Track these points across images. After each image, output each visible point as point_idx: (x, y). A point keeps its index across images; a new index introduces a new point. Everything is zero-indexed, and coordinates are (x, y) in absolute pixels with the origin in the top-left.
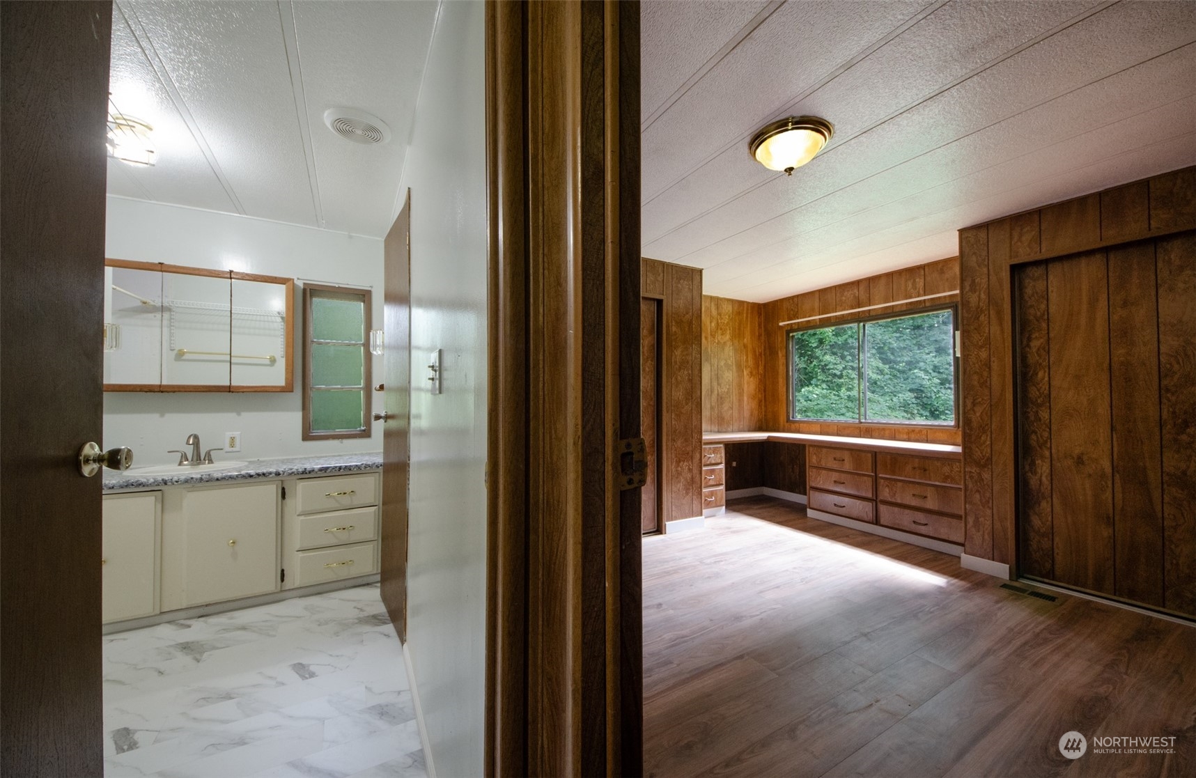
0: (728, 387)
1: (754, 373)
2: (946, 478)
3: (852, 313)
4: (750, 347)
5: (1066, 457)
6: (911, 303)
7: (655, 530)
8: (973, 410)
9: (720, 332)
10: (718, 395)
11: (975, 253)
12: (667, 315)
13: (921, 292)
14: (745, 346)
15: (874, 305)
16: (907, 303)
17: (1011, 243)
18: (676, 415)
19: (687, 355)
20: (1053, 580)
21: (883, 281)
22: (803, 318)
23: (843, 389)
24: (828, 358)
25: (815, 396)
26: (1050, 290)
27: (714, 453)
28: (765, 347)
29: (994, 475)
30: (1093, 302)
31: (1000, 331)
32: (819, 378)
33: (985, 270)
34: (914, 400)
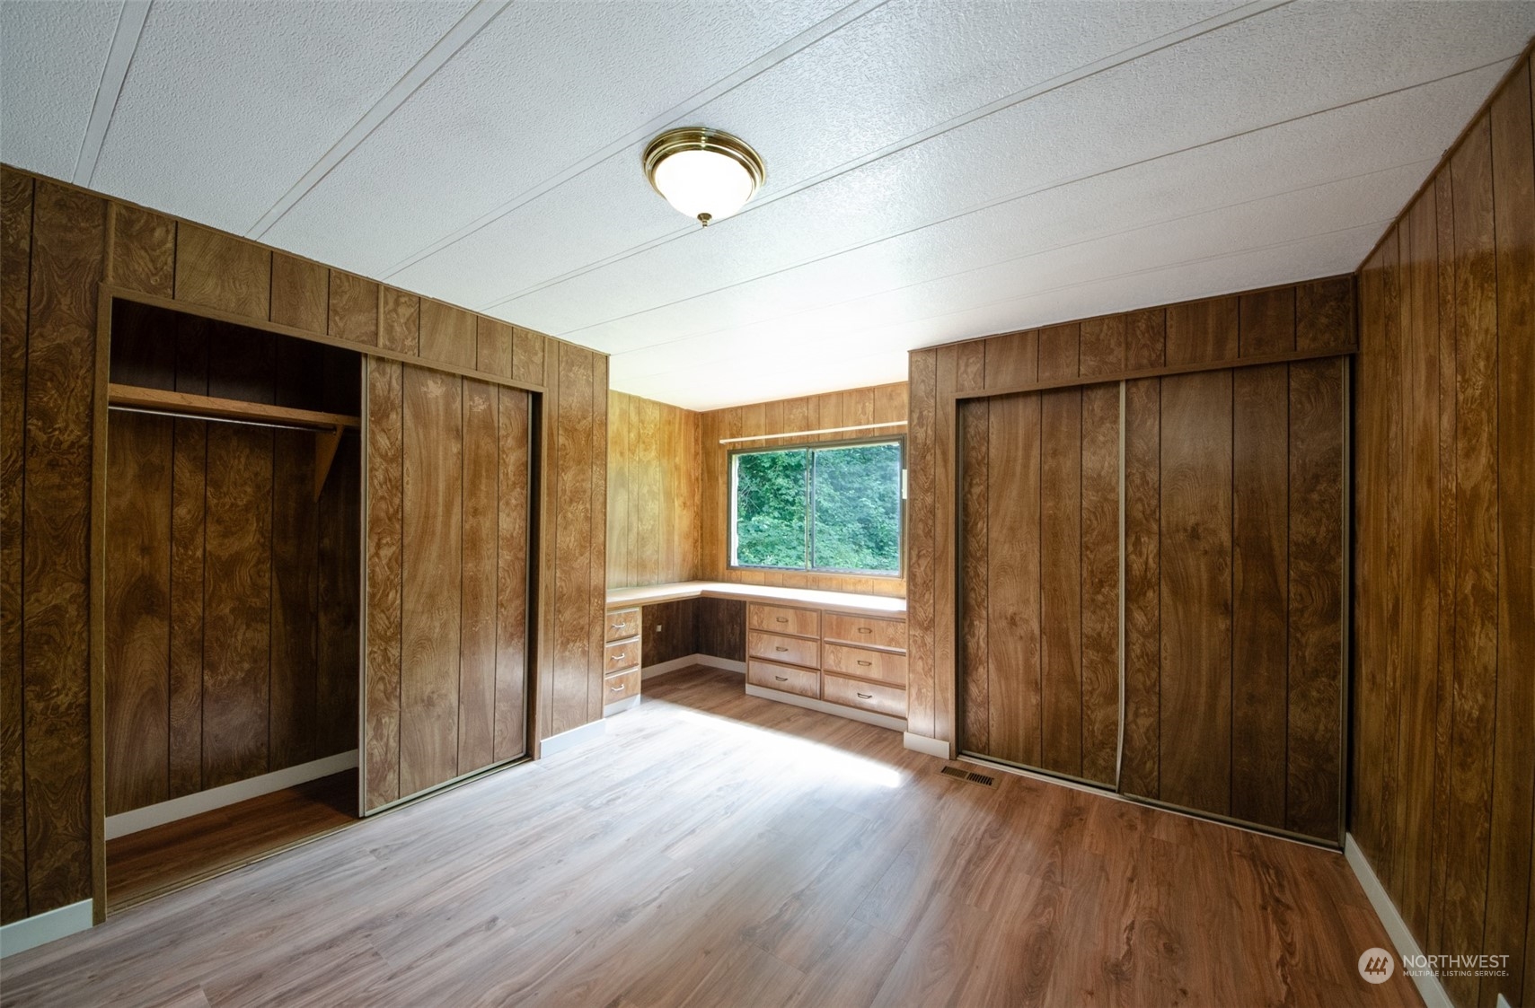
0: (652, 522)
1: (688, 503)
2: (891, 641)
3: (800, 436)
4: (683, 468)
5: (1001, 617)
6: (860, 431)
7: (521, 755)
8: (919, 564)
9: (642, 446)
10: (638, 534)
11: (923, 381)
12: (550, 418)
13: (871, 419)
14: (677, 468)
15: (823, 429)
16: (856, 431)
17: (957, 373)
18: (564, 572)
19: (583, 480)
20: (989, 755)
21: (833, 400)
22: (748, 436)
23: (795, 520)
24: (780, 481)
25: (766, 527)
26: (990, 431)
27: (625, 621)
28: (702, 470)
29: (937, 639)
30: (1027, 448)
31: (945, 476)
32: (771, 504)
33: (932, 401)
34: (861, 530)
